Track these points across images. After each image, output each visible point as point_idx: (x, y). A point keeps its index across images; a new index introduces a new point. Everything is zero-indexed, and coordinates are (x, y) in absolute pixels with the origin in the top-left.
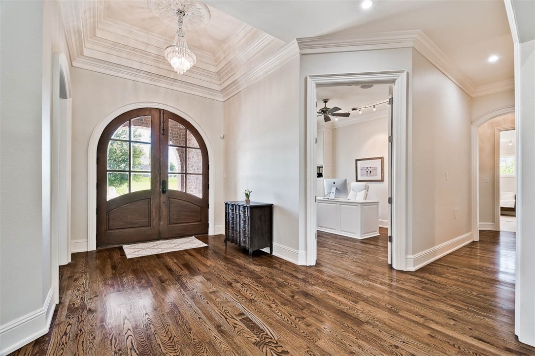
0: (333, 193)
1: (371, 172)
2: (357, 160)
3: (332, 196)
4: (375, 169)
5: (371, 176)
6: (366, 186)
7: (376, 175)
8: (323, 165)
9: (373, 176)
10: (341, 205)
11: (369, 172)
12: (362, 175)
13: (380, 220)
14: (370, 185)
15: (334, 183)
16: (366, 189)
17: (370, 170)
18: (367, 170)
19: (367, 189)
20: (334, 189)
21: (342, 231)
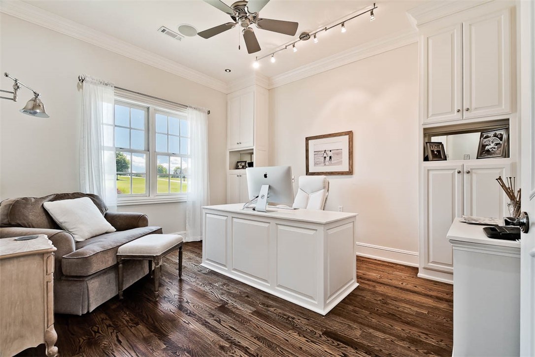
0: (263, 196)
1: (330, 157)
2: (307, 139)
3: (261, 204)
4: (339, 152)
5: (331, 164)
6: (324, 182)
7: (340, 163)
8: (254, 148)
9: (334, 164)
10: (280, 227)
11: (328, 158)
12: (316, 164)
13: (357, 243)
14: (332, 180)
15: (265, 176)
16: (324, 188)
17: (330, 154)
18: (325, 155)
19: (326, 187)
20: (265, 190)
21: (280, 286)
